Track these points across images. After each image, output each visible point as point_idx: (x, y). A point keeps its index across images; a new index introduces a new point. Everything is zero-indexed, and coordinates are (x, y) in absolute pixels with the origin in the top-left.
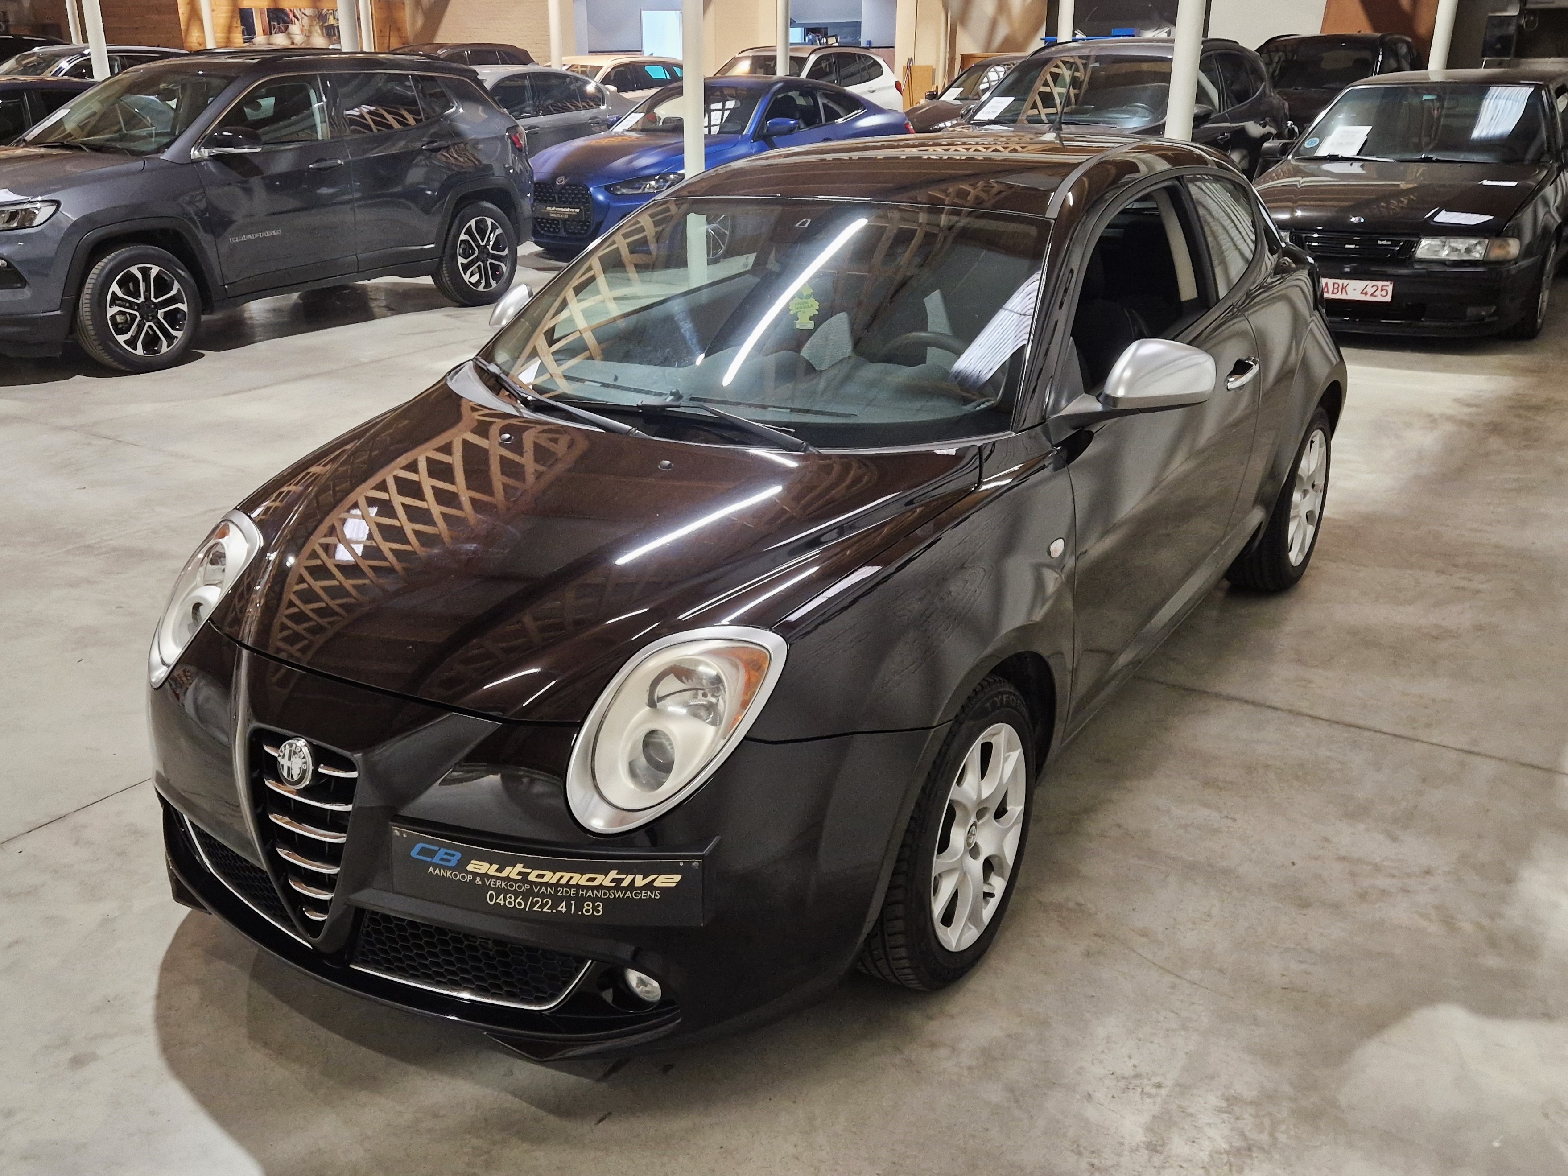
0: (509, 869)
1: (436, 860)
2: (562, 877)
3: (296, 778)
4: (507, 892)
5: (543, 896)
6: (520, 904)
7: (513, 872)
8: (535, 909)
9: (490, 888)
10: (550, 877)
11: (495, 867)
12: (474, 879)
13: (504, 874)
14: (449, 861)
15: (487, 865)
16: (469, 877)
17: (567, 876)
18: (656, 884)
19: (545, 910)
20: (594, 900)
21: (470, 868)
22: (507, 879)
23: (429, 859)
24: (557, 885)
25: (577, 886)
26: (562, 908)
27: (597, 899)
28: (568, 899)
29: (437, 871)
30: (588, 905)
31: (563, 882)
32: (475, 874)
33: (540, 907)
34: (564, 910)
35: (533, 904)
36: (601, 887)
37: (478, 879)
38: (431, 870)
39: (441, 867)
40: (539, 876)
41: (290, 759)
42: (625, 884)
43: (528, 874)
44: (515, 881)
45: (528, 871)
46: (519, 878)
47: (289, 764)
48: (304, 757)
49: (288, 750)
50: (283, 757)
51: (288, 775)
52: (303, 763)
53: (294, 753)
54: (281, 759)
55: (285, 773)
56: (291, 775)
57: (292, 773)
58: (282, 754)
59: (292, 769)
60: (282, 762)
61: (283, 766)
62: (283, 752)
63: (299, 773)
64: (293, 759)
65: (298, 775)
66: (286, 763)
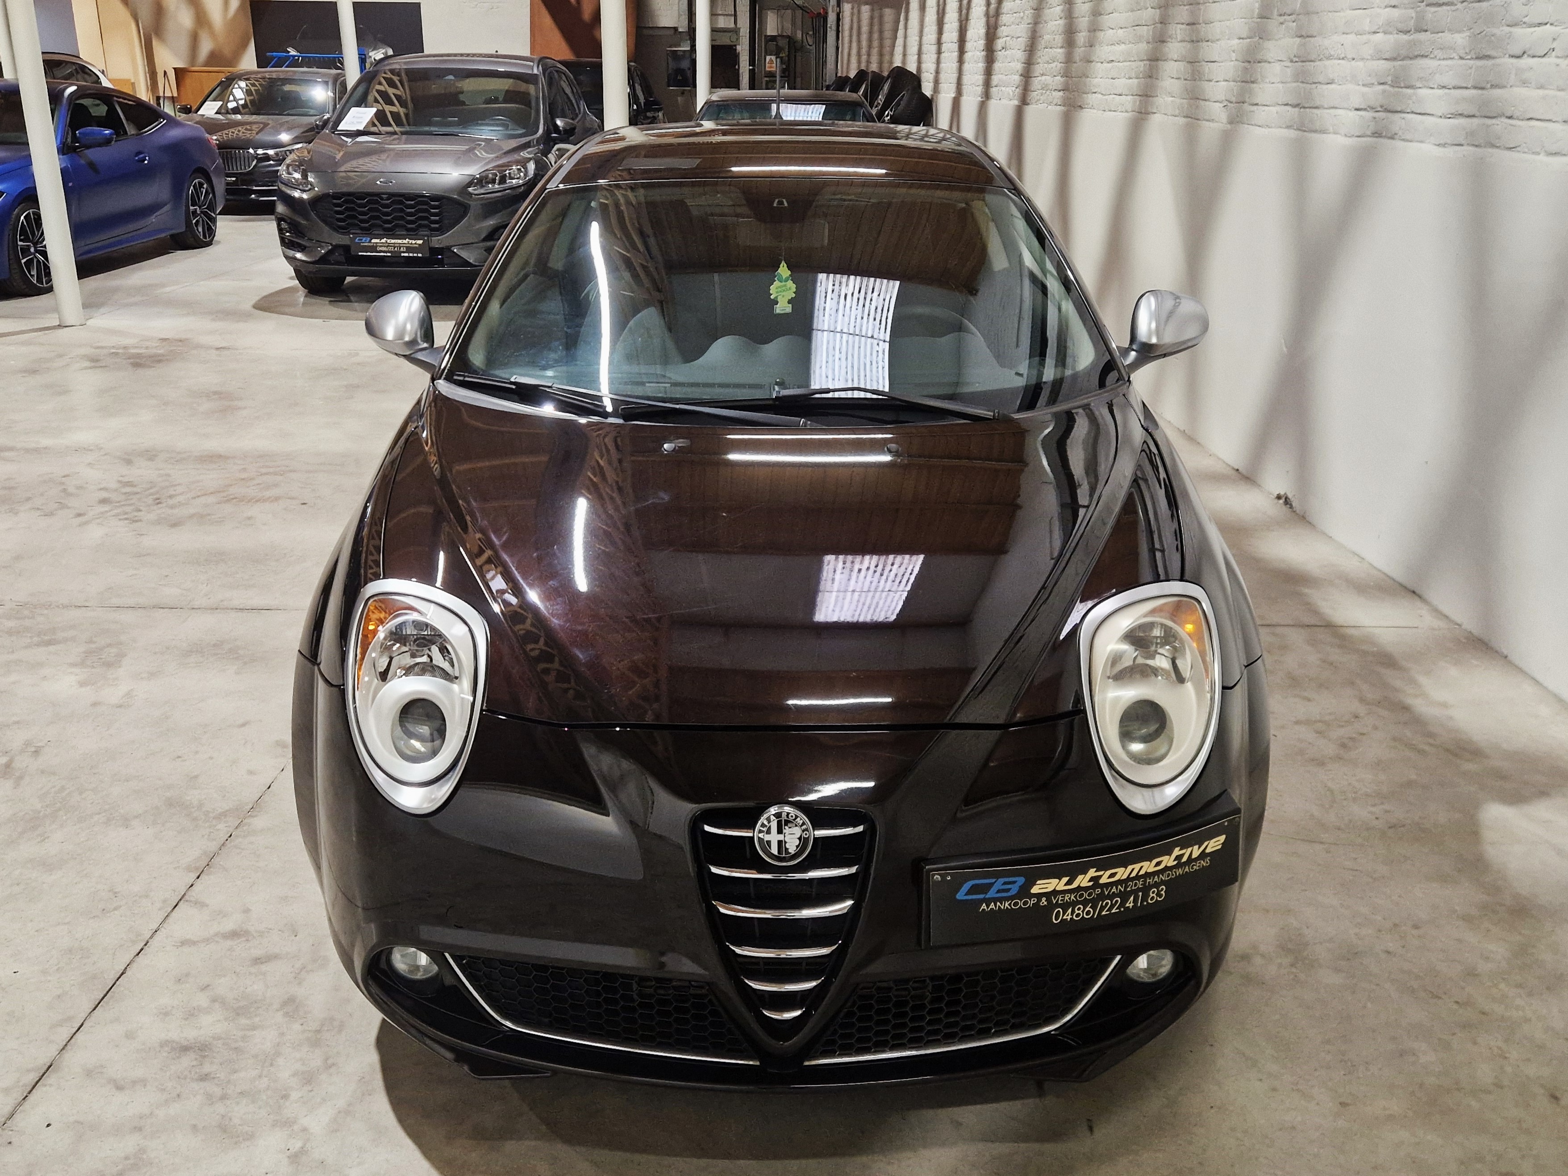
0: (1080, 877)
1: (992, 894)
2: (1133, 869)
3: (792, 850)
4: (1073, 904)
5: (1111, 897)
6: (1088, 913)
7: (1083, 881)
8: (1104, 913)
9: (1057, 905)
10: (1122, 873)
11: (1065, 880)
12: (1039, 900)
13: (1075, 885)
14: (1008, 890)
15: (1055, 881)
16: (1034, 901)
17: (1137, 867)
18: (1208, 851)
19: (1113, 911)
20: (1156, 885)
21: (1035, 890)
22: (1079, 888)
23: (981, 896)
24: (1129, 879)
25: (1147, 875)
26: (1130, 904)
27: (1163, 882)
28: (1135, 892)
29: (992, 906)
30: (1153, 892)
31: (1133, 875)
32: (1039, 896)
33: (1110, 910)
34: (1132, 904)
35: (1102, 908)
36: (1167, 868)
37: (1044, 899)
38: (984, 906)
39: (1001, 900)
40: (1112, 875)
41: (780, 831)
42: (1184, 859)
43: (1101, 877)
44: (1086, 889)
45: (1101, 873)
46: (1091, 884)
47: (781, 837)
48: (803, 824)
49: (776, 822)
50: (769, 832)
51: (779, 851)
52: (803, 831)
53: (787, 822)
54: (766, 835)
55: (774, 850)
56: (786, 849)
57: (787, 847)
58: (765, 829)
59: (786, 842)
60: (767, 838)
61: (769, 843)
62: (766, 826)
63: (797, 844)
64: (787, 830)
65: (797, 847)
66: (774, 838)
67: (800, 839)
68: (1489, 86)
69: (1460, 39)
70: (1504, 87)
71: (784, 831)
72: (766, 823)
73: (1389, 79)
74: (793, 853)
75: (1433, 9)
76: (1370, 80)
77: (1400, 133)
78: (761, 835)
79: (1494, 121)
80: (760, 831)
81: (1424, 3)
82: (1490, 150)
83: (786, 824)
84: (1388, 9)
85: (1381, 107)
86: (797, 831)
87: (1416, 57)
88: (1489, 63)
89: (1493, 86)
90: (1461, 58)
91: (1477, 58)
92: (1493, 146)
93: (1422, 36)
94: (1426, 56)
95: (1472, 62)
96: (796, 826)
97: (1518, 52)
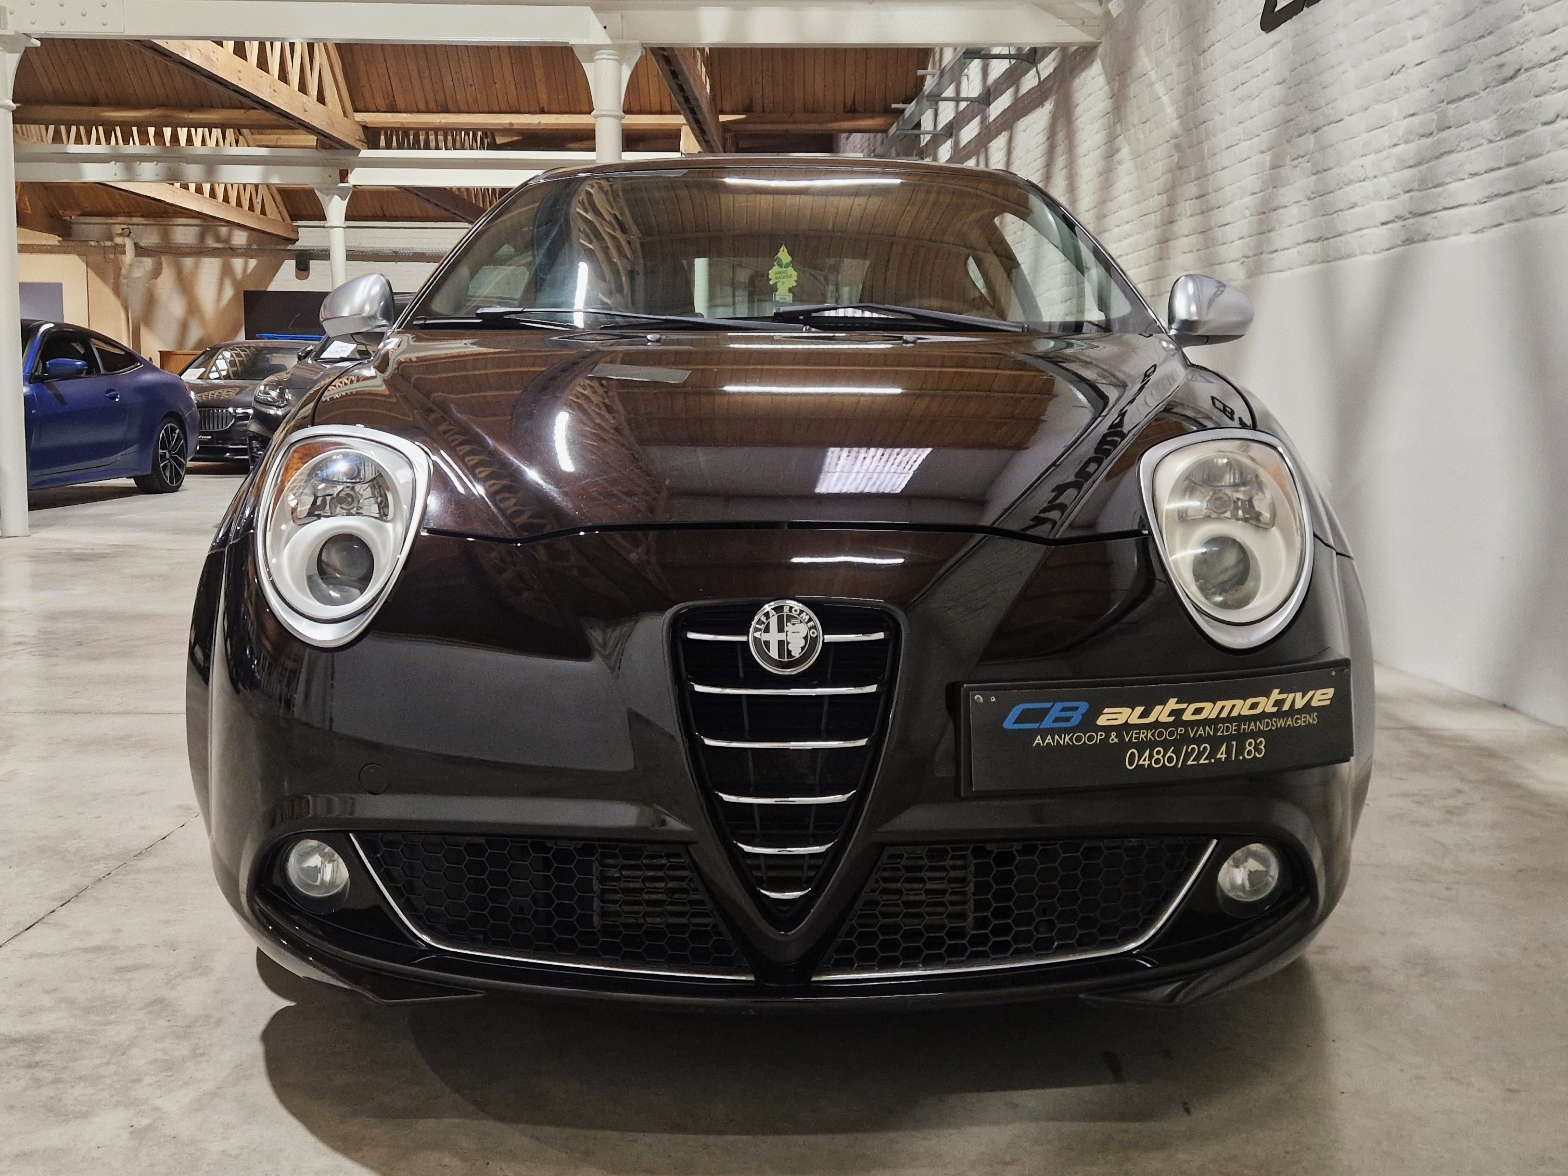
0: (1158, 708)
1: (1047, 723)
2: (1223, 708)
3: (796, 653)
4: (1151, 745)
5: (1199, 741)
6: (1170, 759)
7: (1161, 713)
8: (1189, 763)
9: (1131, 745)
10: (1210, 710)
11: (1139, 710)
12: (1108, 736)
13: (1151, 719)
14: (1068, 719)
15: (1126, 711)
16: (1101, 735)
17: (1228, 704)
18: (1314, 703)
19: (1202, 762)
20: (1254, 735)
21: (1102, 721)
22: (1157, 724)
23: (1035, 726)
24: (1218, 720)
25: (1241, 719)
26: (1222, 755)
27: (1260, 733)
28: (1228, 739)
29: (1049, 740)
30: (1250, 744)
31: (1224, 714)
32: (1108, 729)
33: (1197, 759)
34: (1224, 756)
35: (1188, 755)
36: (1264, 715)
37: (1113, 735)
38: (1039, 740)
39: (1060, 732)
40: (1198, 711)
41: (781, 629)
42: (1286, 707)
43: (1184, 710)
44: (1166, 725)
45: (1184, 706)
46: (1172, 719)
47: (782, 637)
48: (810, 620)
49: (776, 617)
50: (767, 630)
51: (780, 655)
52: (810, 629)
53: (790, 618)
54: (763, 634)
55: (774, 653)
56: (789, 652)
57: (790, 648)
58: (762, 627)
59: (788, 643)
60: (765, 637)
61: (767, 643)
62: (763, 623)
63: (803, 644)
64: (789, 627)
65: (803, 648)
66: (773, 637)
67: (806, 638)
68: (1523, 159)
69: (1487, 125)
70: (1540, 155)
71: (786, 629)
72: (763, 619)
73: (1415, 185)
74: (797, 656)
75: (1454, 106)
76: (1395, 191)
77: (1433, 232)
78: (757, 635)
79: (1532, 192)
80: (756, 630)
81: (1445, 103)
82: (1533, 220)
83: (788, 620)
84: (1407, 120)
85: (1410, 213)
86: (803, 629)
87: (1442, 155)
88: (1522, 137)
89: (1528, 158)
90: (1490, 141)
91: (1507, 137)
92: (1535, 215)
93: (1447, 133)
94: (1453, 151)
95: (1503, 142)
96: (801, 622)
97: (1550, 116)
